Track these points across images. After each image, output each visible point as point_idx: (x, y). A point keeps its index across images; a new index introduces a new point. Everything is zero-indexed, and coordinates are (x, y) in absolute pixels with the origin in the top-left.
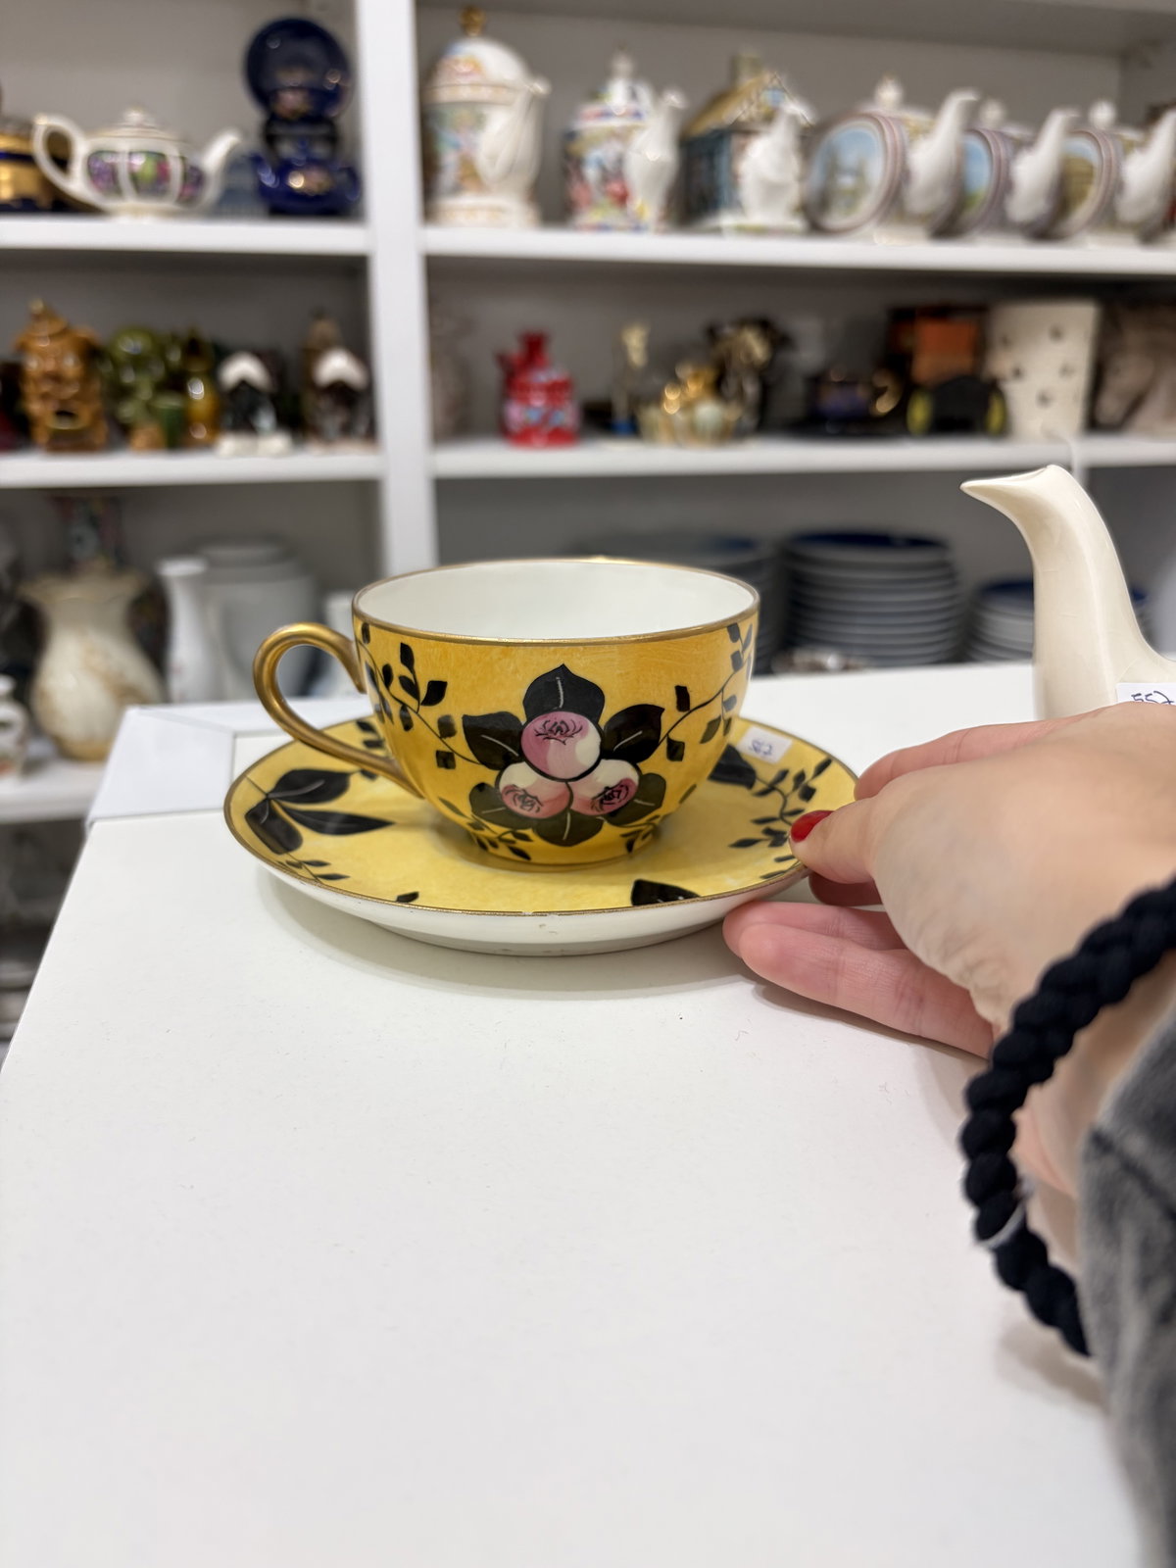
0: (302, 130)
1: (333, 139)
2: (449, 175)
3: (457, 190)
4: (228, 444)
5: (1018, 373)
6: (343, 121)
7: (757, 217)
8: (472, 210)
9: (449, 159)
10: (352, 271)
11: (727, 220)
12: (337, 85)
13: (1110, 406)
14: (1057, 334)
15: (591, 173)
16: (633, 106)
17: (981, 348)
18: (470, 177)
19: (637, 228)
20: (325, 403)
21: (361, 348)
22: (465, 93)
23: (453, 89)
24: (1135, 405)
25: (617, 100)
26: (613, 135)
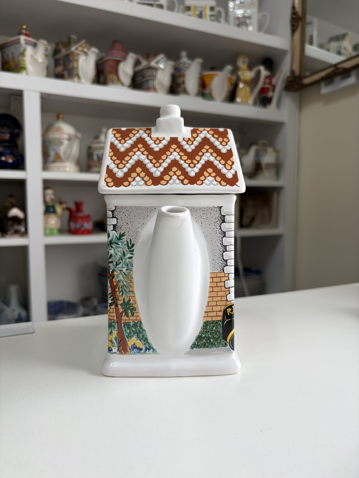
0: (6, 144)
1: (16, 146)
2: (52, 158)
3: (54, 161)
6: (19, 142)
8: (58, 167)
9: (52, 153)
10: (21, 184)
12: (17, 132)
13: (246, 221)
15: (95, 158)
18: (58, 158)
20: (10, 223)
21: (23, 207)
22: (57, 136)
23: (53, 135)
24: (252, 220)
25: (102, 139)
26: (101, 148)
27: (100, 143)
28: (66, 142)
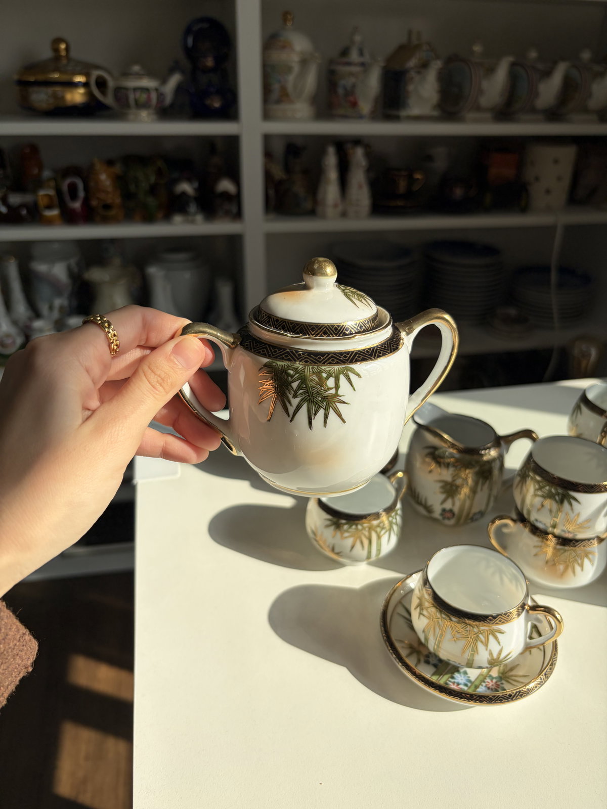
2: (275, 95)
3: (279, 101)
4: (178, 219)
5: (537, 179)
7: (415, 111)
8: (284, 111)
9: (276, 87)
10: (233, 142)
11: (403, 113)
14: (556, 161)
15: (341, 91)
16: (361, 60)
17: (521, 166)
18: (285, 96)
19: (360, 117)
20: (219, 201)
21: (234, 174)
22: (284, 57)
23: (279, 56)
25: (354, 56)
26: (351, 74)
27: (349, 64)
28: (296, 68)
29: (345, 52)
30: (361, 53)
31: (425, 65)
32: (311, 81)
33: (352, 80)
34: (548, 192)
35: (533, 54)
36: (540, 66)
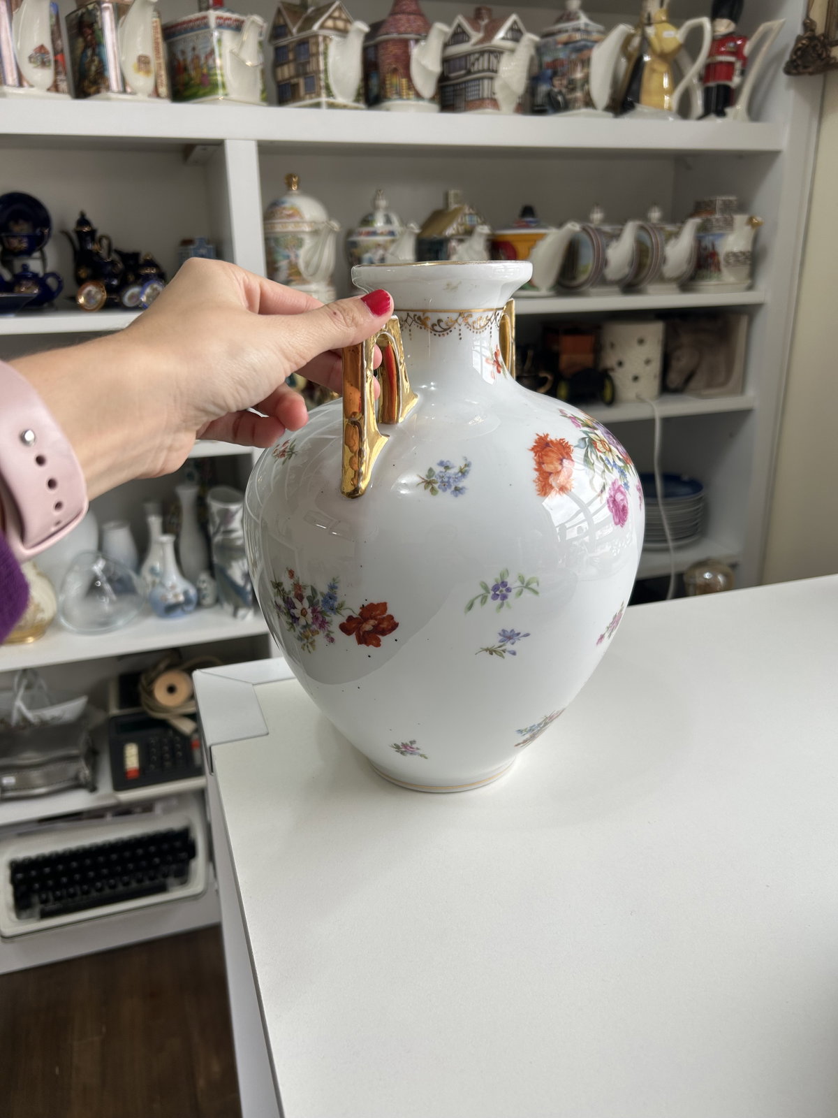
2: (282, 273)
5: (620, 364)
9: (283, 264)
13: (675, 379)
14: (641, 342)
16: (388, 228)
17: (598, 350)
18: (295, 275)
22: (291, 228)
24: (689, 378)
25: (379, 224)
26: (378, 246)
27: (374, 233)
28: (308, 240)
29: (367, 221)
30: (388, 221)
31: (469, 232)
32: (327, 255)
33: (381, 252)
34: (636, 379)
35: (597, 216)
36: (607, 228)
